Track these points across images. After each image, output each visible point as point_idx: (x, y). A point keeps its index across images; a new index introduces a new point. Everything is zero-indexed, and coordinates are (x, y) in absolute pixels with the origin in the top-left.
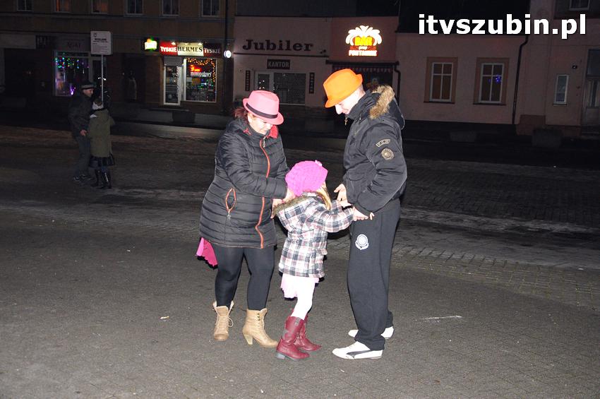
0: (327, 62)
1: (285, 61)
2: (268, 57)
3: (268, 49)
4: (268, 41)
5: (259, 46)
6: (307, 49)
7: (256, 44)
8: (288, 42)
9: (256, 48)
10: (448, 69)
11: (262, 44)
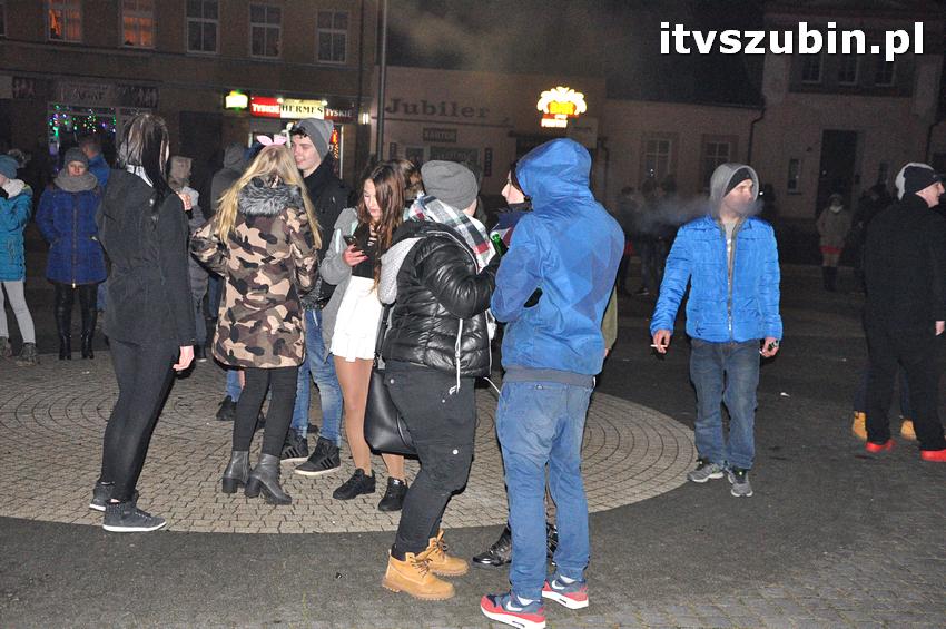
0: (511, 134)
1: (450, 131)
2: (424, 125)
3: (425, 112)
4: (425, 103)
5: (410, 109)
6: (482, 116)
7: (406, 106)
8: (454, 105)
9: (406, 111)
10: (664, 146)
11: (415, 106)
